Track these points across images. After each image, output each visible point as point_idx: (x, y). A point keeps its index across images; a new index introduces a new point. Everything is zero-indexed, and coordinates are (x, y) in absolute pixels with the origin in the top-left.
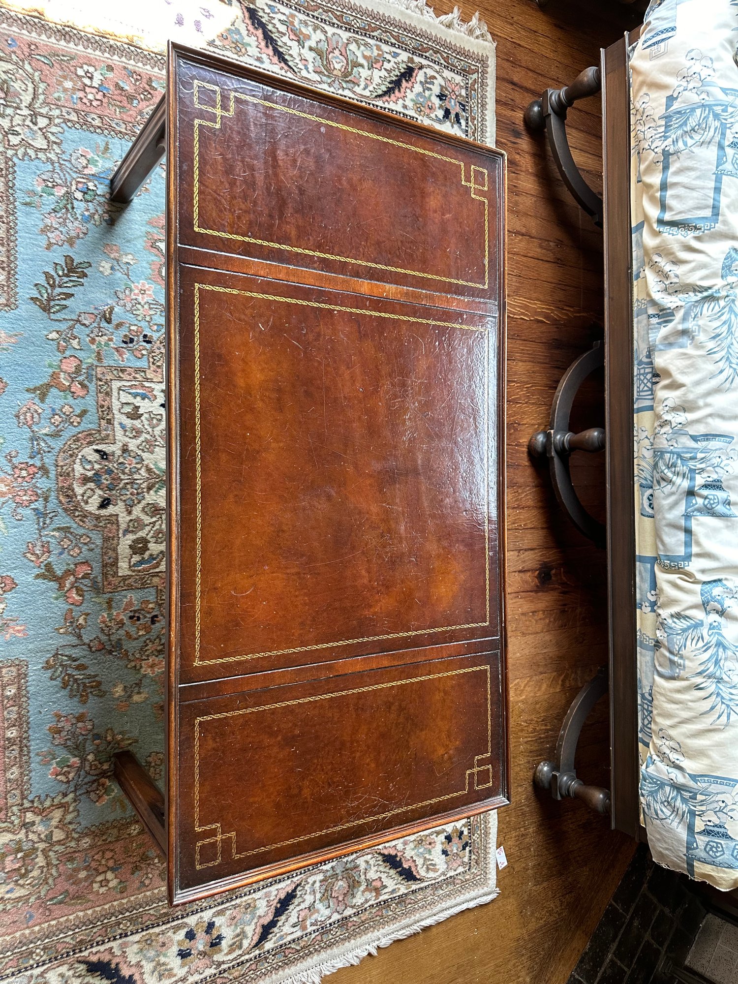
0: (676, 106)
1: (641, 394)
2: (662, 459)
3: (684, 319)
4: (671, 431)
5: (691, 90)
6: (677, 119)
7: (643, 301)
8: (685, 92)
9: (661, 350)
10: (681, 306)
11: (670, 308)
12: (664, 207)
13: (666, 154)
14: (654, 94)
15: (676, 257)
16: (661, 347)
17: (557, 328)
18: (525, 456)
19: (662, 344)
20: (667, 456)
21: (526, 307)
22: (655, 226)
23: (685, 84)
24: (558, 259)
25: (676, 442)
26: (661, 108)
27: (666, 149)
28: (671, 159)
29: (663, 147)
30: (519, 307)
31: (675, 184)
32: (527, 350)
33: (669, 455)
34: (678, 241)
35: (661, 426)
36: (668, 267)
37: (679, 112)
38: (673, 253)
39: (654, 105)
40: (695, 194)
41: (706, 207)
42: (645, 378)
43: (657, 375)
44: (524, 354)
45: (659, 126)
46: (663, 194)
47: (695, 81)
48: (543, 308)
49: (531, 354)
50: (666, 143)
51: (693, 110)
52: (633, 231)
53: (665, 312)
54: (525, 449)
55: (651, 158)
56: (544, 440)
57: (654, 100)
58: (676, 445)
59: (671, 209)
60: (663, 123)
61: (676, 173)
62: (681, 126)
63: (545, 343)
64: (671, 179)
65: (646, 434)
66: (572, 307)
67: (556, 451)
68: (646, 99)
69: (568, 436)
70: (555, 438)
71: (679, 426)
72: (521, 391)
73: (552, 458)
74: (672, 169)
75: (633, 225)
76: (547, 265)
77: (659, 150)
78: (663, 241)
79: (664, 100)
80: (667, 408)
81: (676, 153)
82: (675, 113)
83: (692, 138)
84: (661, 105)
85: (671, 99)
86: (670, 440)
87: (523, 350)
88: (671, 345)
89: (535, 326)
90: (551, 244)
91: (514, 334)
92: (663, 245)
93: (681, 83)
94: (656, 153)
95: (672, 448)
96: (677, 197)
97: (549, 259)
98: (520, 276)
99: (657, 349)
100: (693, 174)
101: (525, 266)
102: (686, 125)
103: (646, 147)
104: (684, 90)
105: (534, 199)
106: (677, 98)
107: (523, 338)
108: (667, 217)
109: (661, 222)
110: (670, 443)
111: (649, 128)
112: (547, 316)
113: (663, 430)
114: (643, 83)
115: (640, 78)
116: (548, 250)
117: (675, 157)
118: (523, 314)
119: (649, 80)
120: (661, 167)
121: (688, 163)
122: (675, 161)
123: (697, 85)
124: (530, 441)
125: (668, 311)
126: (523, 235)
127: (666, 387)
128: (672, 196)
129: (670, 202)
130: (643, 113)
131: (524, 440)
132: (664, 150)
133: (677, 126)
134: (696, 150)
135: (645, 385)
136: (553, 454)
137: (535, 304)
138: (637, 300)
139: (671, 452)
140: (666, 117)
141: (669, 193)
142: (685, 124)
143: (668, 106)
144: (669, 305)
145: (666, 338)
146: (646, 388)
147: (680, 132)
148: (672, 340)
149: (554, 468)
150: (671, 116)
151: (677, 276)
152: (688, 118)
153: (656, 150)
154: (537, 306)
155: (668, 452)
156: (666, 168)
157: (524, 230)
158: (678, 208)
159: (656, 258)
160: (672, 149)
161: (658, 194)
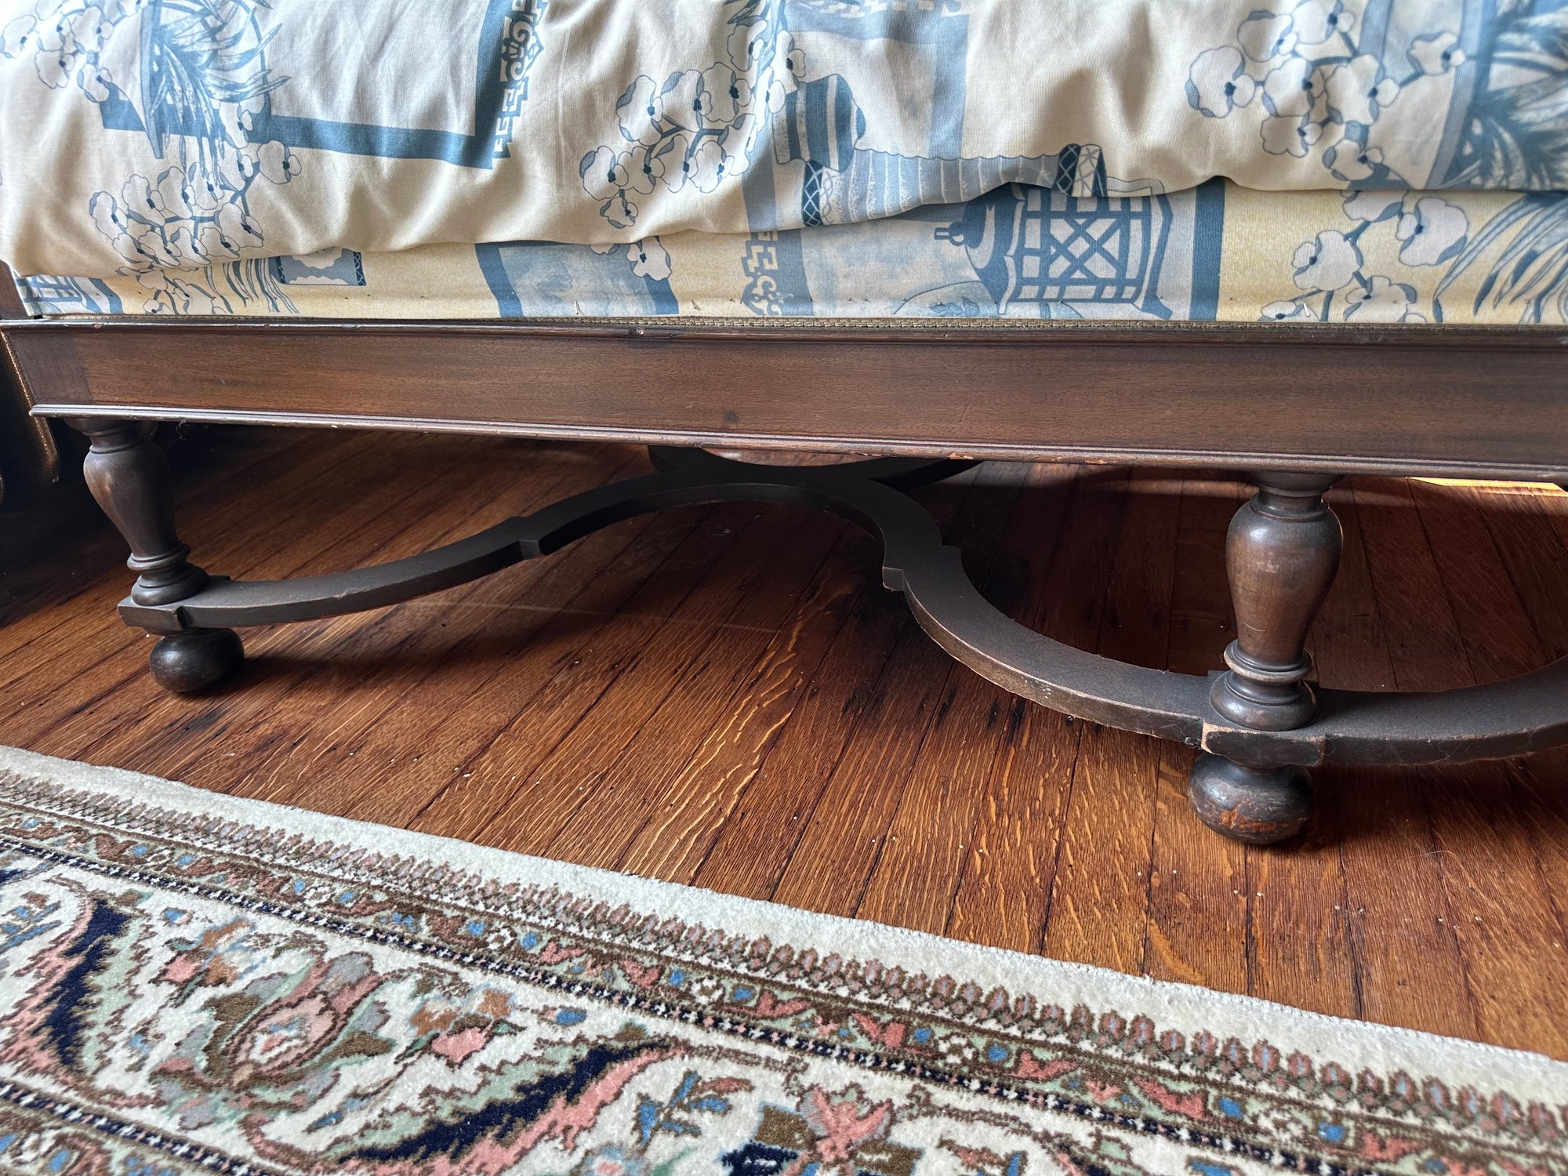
0: (133, 94)
1: (1132, 274)
2: (1512, 104)
3: (848, 32)
4: (1368, 61)
5: (100, 43)
6: (172, 90)
7: (753, 264)
8: (101, 62)
9: (958, 133)
10: (792, 46)
11: (791, 99)
13: (267, 128)
14: (91, 177)
15: (604, 83)
16: (947, 127)
17: (813, 695)
18: (1297, 869)
19: (933, 128)
20: (1502, 76)
21: (711, 774)
22: (485, 175)
23: (82, 59)
24: (613, 668)
25: (1430, 38)
26: (132, 147)
27: (248, 126)
28: (283, 110)
29: (239, 138)
30: (701, 793)
31: (363, 96)
32: (860, 790)
33: (1496, 70)
34: (550, 74)
35: (1330, 118)
36: (638, 123)
37: (154, 80)
38: (588, 99)
39: (120, 177)
42: (1063, 249)
43: (1069, 158)
44: (868, 804)
45: (183, 156)
46: (385, 141)
47: (82, 26)
48: (736, 725)
49: (878, 780)
50: (231, 129)
51: (158, 33)
52: (511, 313)
53: (802, 129)
54: (1266, 863)
55: (271, 193)
56: (1237, 772)
57: (108, 178)
58: (1448, 40)
59: (436, 109)
60: (175, 139)
62: (194, 75)
63: (850, 734)
64: (342, 109)
65: (1334, 243)
66: (765, 652)
67: (1302, 724)
68: (104, 204)
69: (1241, 664)
70: (1240, 722)
71: (1344, 23)
72: (1011, 834)
73: (1330, 744)
74: (317, 112)
75: (489, 308)
76: (614, 695)
77: (249, 154)
78: (537, 133)
79: (112, 133)
80: (1244, 84)
81: (266, 90)
82: (153, 97)
83: (236, 38)
84: (124, 148)
85: (112, 110)
86: (1414, 61)
87: (854, 804)
88: (942, 90)
89: (784, 757)
90: (557, 681)
91: (789, 823)
92: (550, 140)
93: (74, 75)
94: (256, 166)
95: (1458, 58)
97: (599, 691)
98: (603, 777)
99: (950, 147)
100: (341, 34)
101: (579, 758)
102: (195, 56)
103: (235, 210)
104: (95, 63)
105: (406, 706)
106: (113, 90)
107: (811, 797)
108: (458, 123)
109: (473, 152)
110: (1434, 65)
111: (185, 197)
112: (767, 718)
113: (1353, 105)
114: (61, 217)
115: (46, 224)
116: (571, 690)
117: (279, 94)
118: (728, 787)
119: (49, 190)
120: (304, 153)
121: (305, 47)
122: (291, 94)
123: (93, 24)
124: (1229, 835)
125: (800, 106)
126: (484, 750)
127: (1134, 103)
128: (396, 104)
130: (141, 220)
131: (1226, 859)
132: (252, 138)
133: (190, 89)
134: (274, 22)
135: (1097, 246)
136: (1313, 736)
137: (713, 744)
138: (748, 297)
139: (1485, 58)
140: (161, 130)
141: (385, 118)
142: (188, 59)
143: (132, 123)
144: (777, 103)
145: (909, 107)
146: (1113, 246)
147: (209, 77)
148: (921, 84)
149: (1380, 744)
150: (160, 111)
151: (675, 80)
152: (176, 49)
153: (249, 171)
154: (721, 740)
155: (1483, 74)
156: (307, 134)
157: (473, 745)
159: (597, 178)
160: (251, 105)
161: (386, 163)
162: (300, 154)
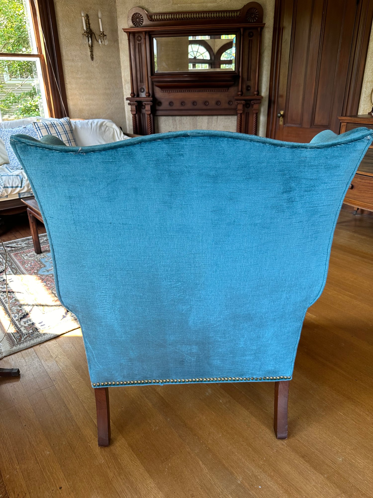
12: (17, 187)
13: (4, 187)
22: (22, 188)
28: (6, 186)
29: (2, 188)
40: (14, 179)
41: (17, 177)
52: (20, 197)
55: (4, 192)
59: (18, 185)
61: (9, 184)
74: (8, 186)
75: (18, 197)
77: (3, 189)
78: (26, 185)
81: (4, 185)
96: (15, 184)
100: (10, 181)
108: (20, 185)
109: (21, 187)
121: (7, 182)
128: (15, 185)
129: (16, 185)
132: (3, 188)
134: (3, 180)
141: (14, 186)
156: (7, 187)
158: (18, 183)
160: (3, 186)
161: (14, 189)
162: (7, 189)
